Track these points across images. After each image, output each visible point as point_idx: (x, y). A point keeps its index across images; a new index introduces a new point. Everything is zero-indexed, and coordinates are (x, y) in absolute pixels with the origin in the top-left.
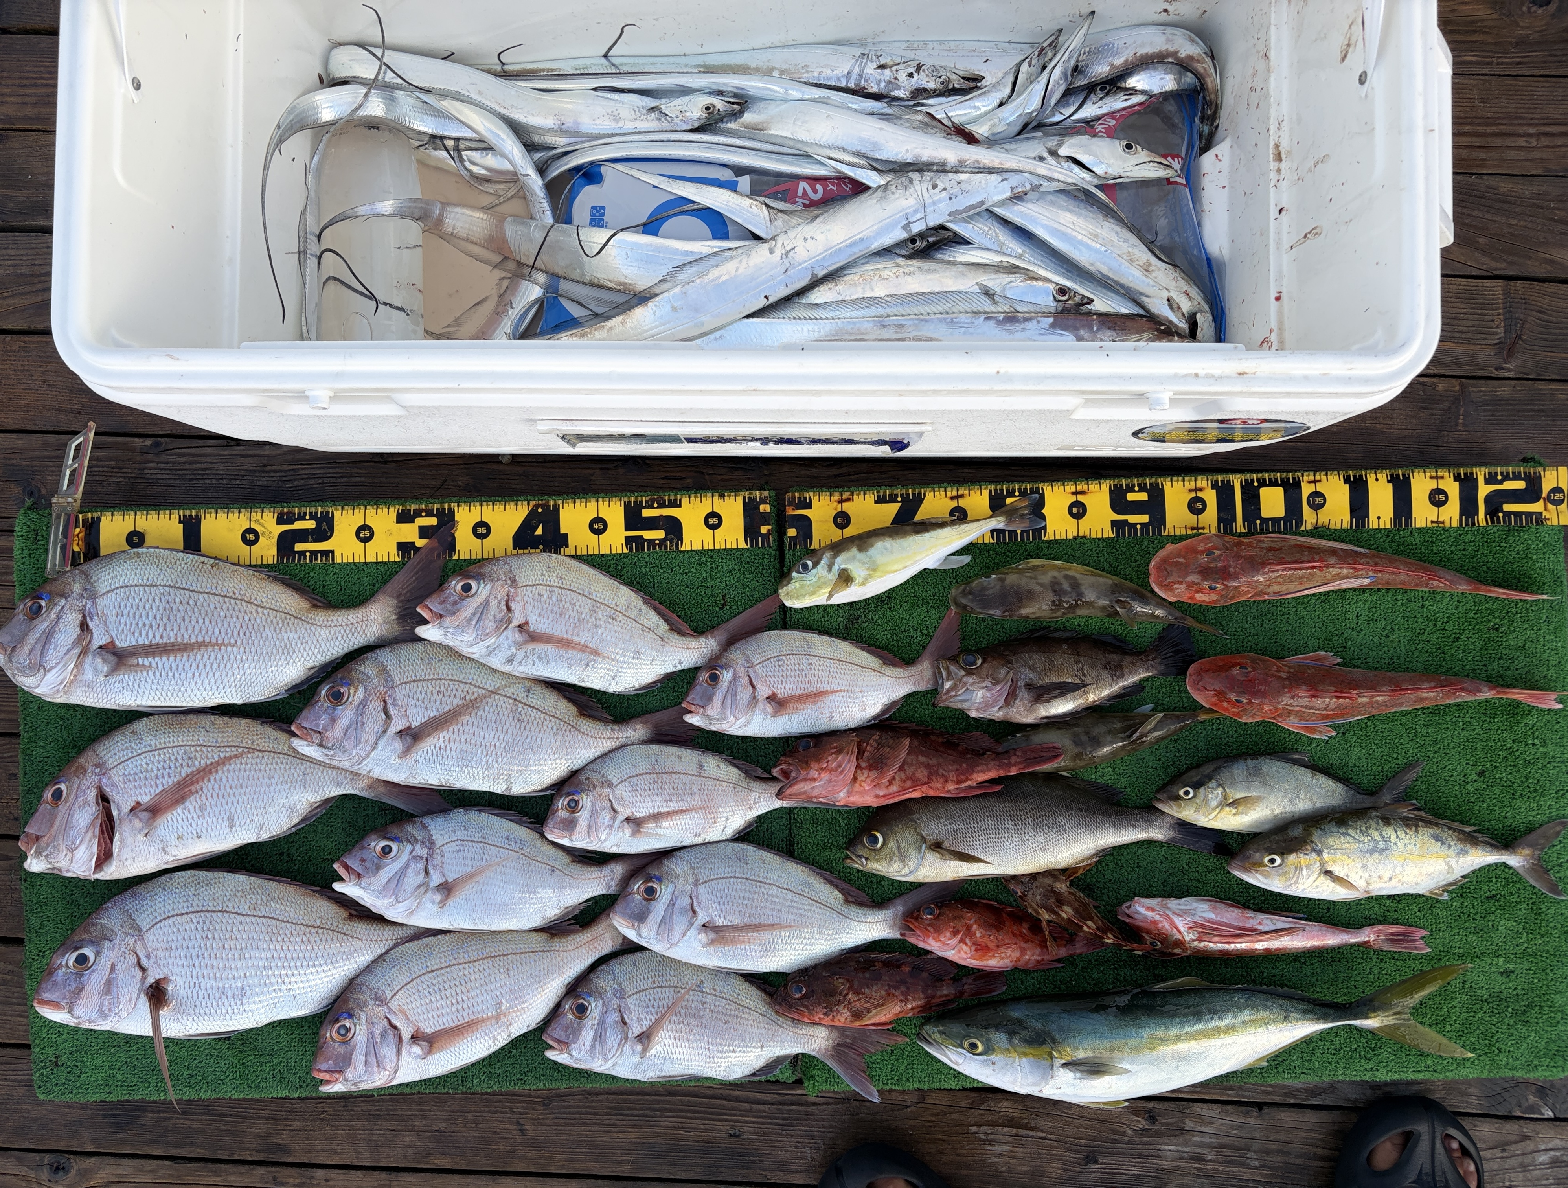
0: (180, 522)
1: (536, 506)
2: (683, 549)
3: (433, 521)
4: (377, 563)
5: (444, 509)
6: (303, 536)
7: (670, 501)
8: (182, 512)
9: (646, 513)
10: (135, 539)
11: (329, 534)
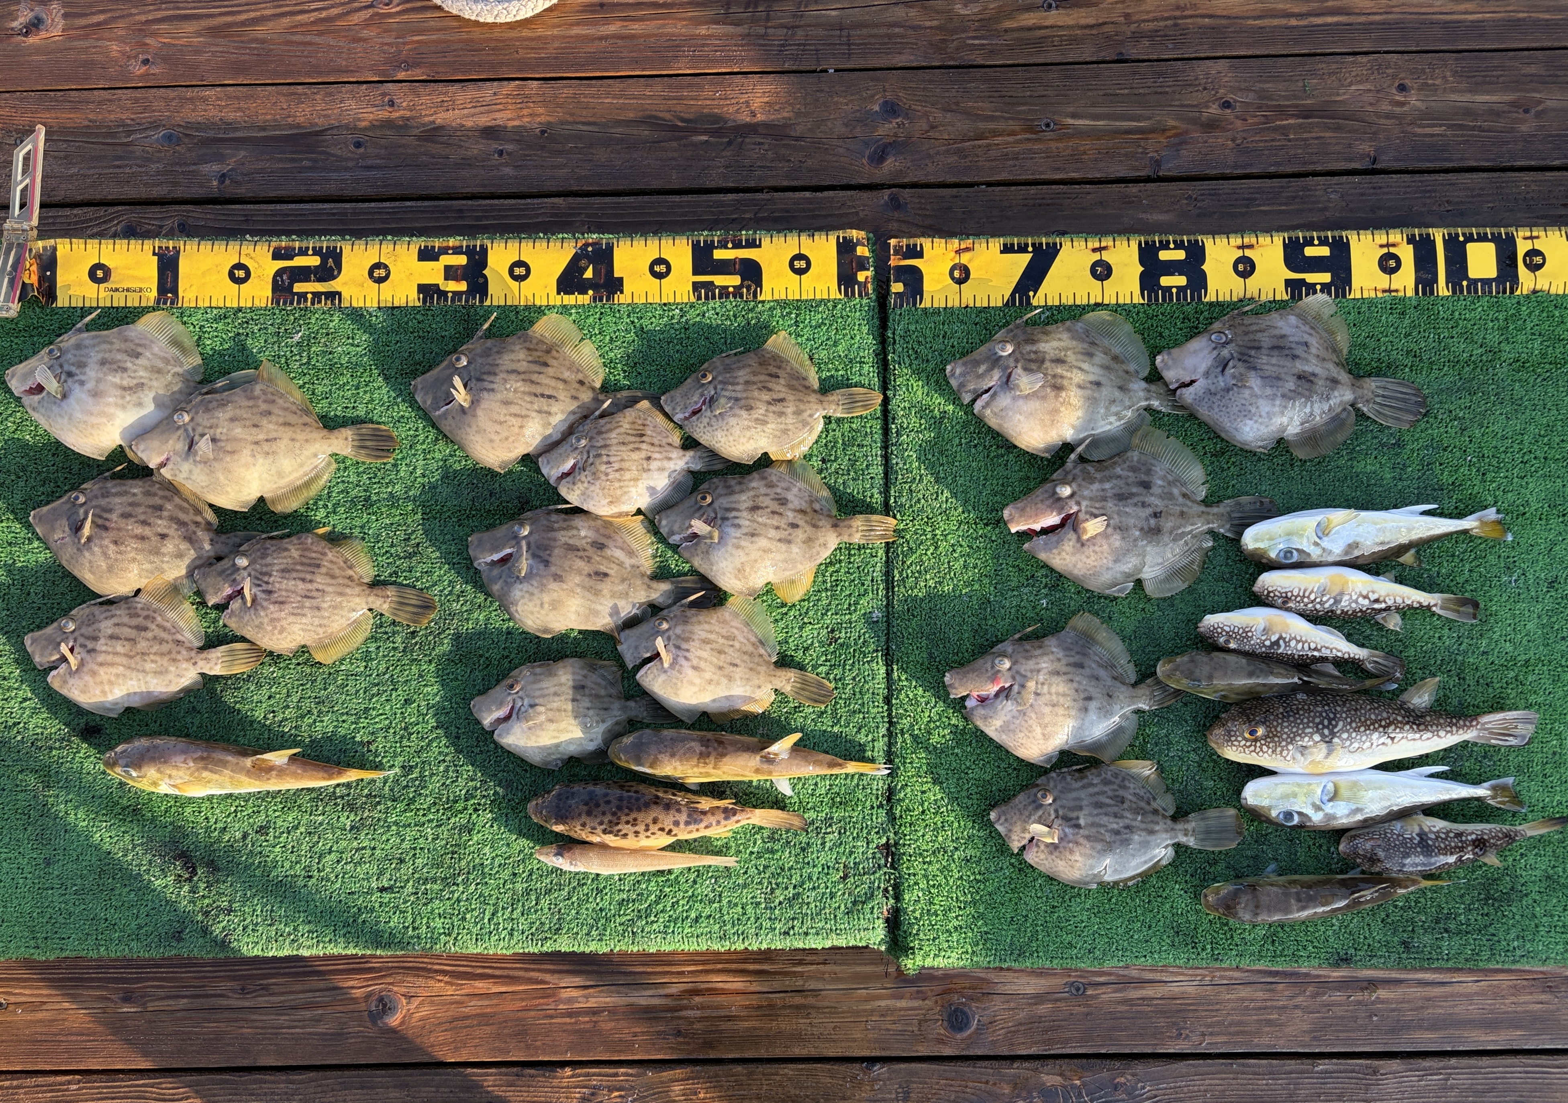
0: (155, 255)
1: (587, 245)
2: (762, 298)
3: (462, 260)
4: (393, 308)
5: (475, 246)
7: (747, 242)
8: (156, 243)
9: (719, 254)
10: (100, 274)
11: (336, 273)
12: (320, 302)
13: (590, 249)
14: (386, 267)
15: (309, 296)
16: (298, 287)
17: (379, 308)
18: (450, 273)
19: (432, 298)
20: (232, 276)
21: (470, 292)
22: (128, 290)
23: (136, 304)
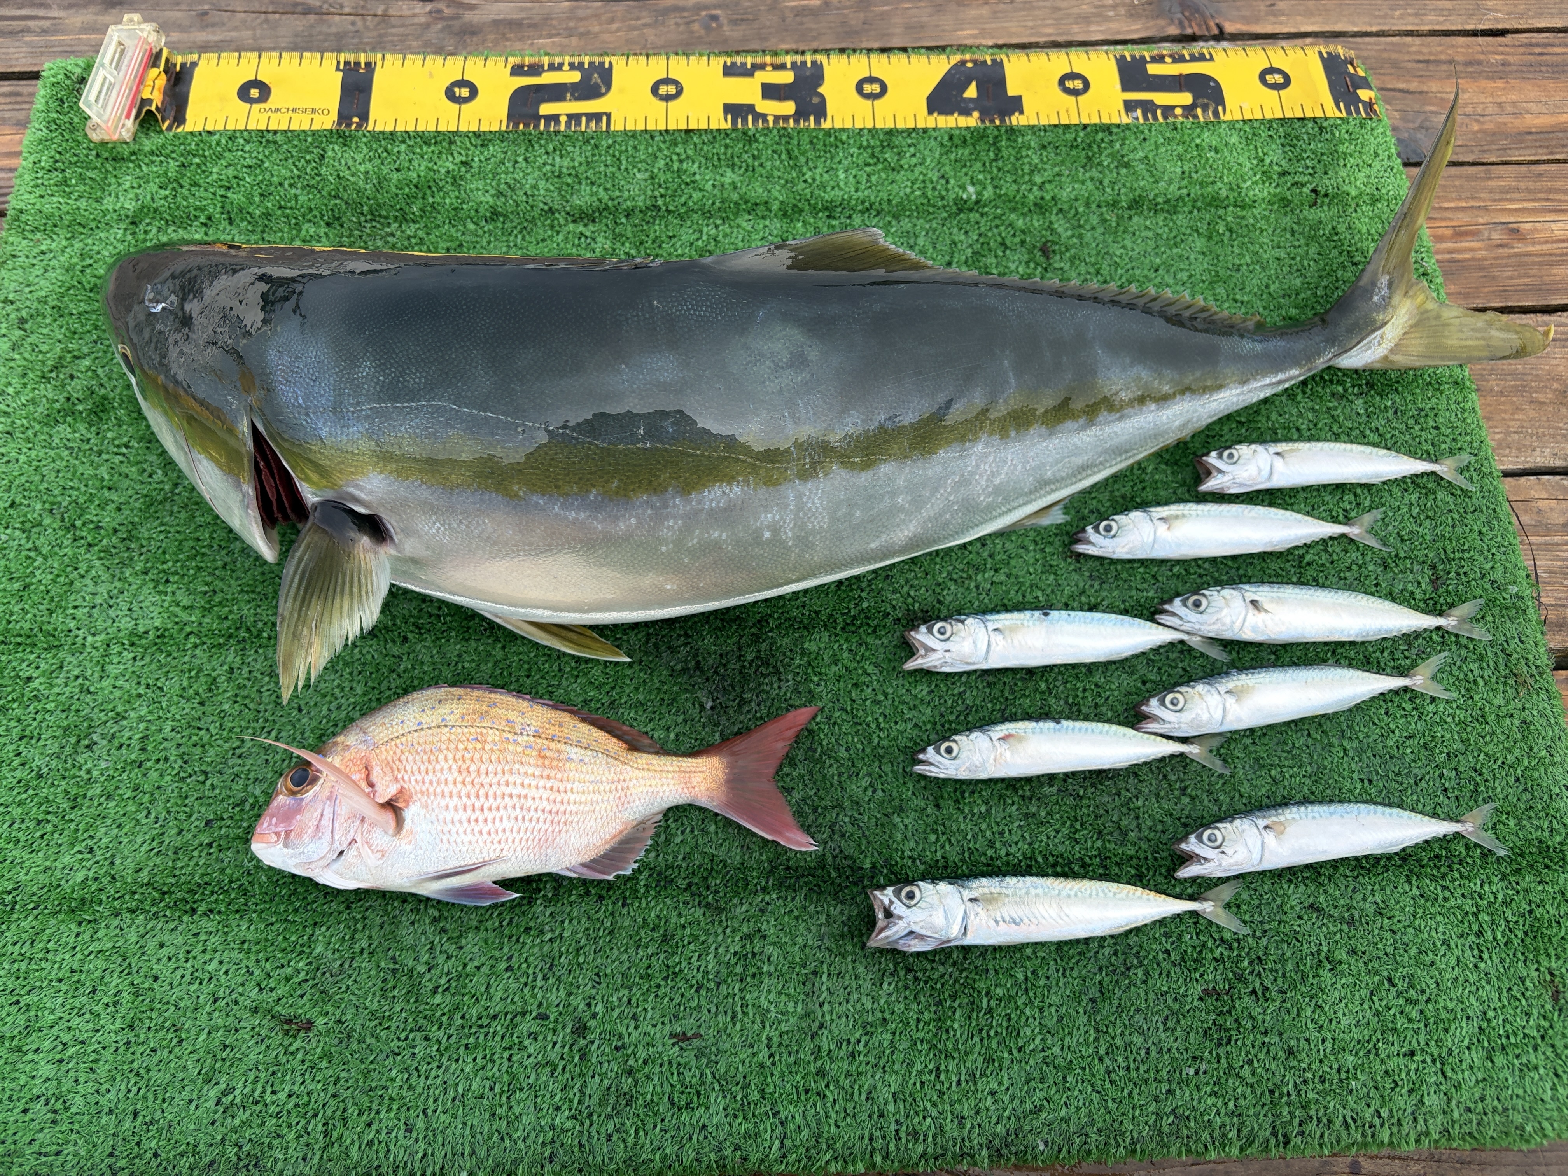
0: (338, 69)
1: (963, 63)
2: (1228, 117)
3: (787, 77)
4: (688, 132)
5: (804, 63)
6: (557, 93)
7: (1192, 56)
8: (343, 57)
9: (1153, 69)
10: (255, 93)
11: (603, 90)
12: (579, 124)
13: (970, 65)
14: (675, 82)
15: (563, 119)
16: (546, 109)
17: (667, 131)
18: (770, 92)
19: (745, 121)
20: (450, 94)
21: (800, 114)
22: (294, 110)
23: (306, 127)
